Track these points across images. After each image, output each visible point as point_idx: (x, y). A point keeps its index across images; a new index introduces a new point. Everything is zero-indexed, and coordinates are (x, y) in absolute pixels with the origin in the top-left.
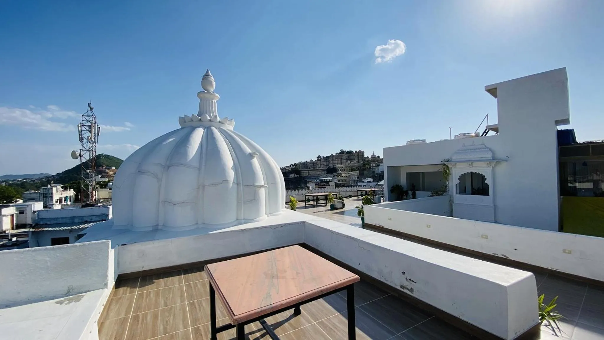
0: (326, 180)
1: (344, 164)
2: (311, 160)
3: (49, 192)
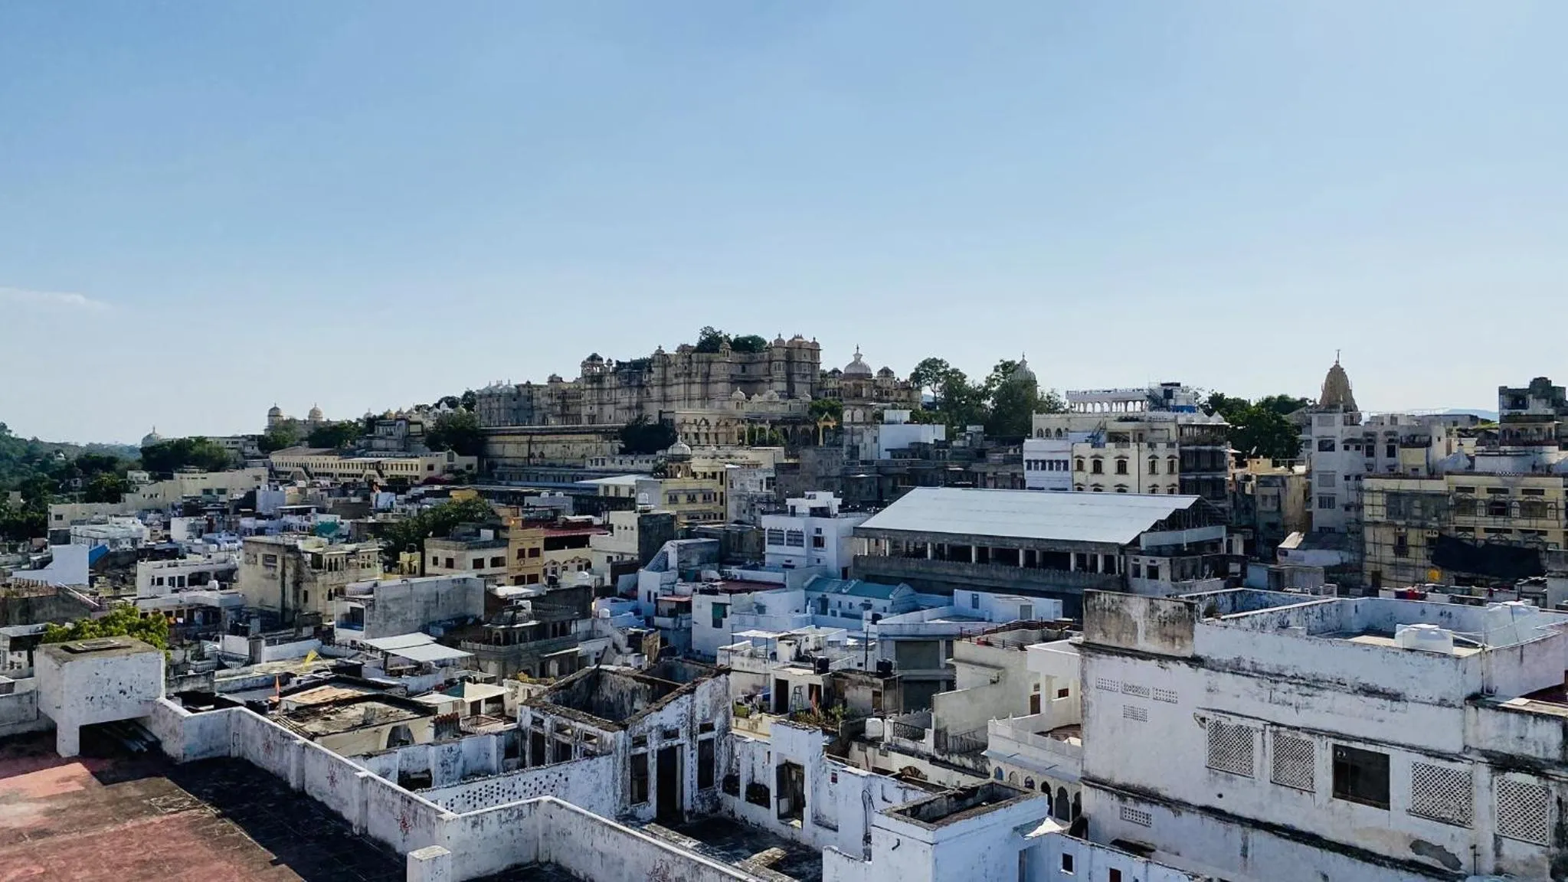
0: (612, 493)
1: (717, 404)
2: (554, 379)
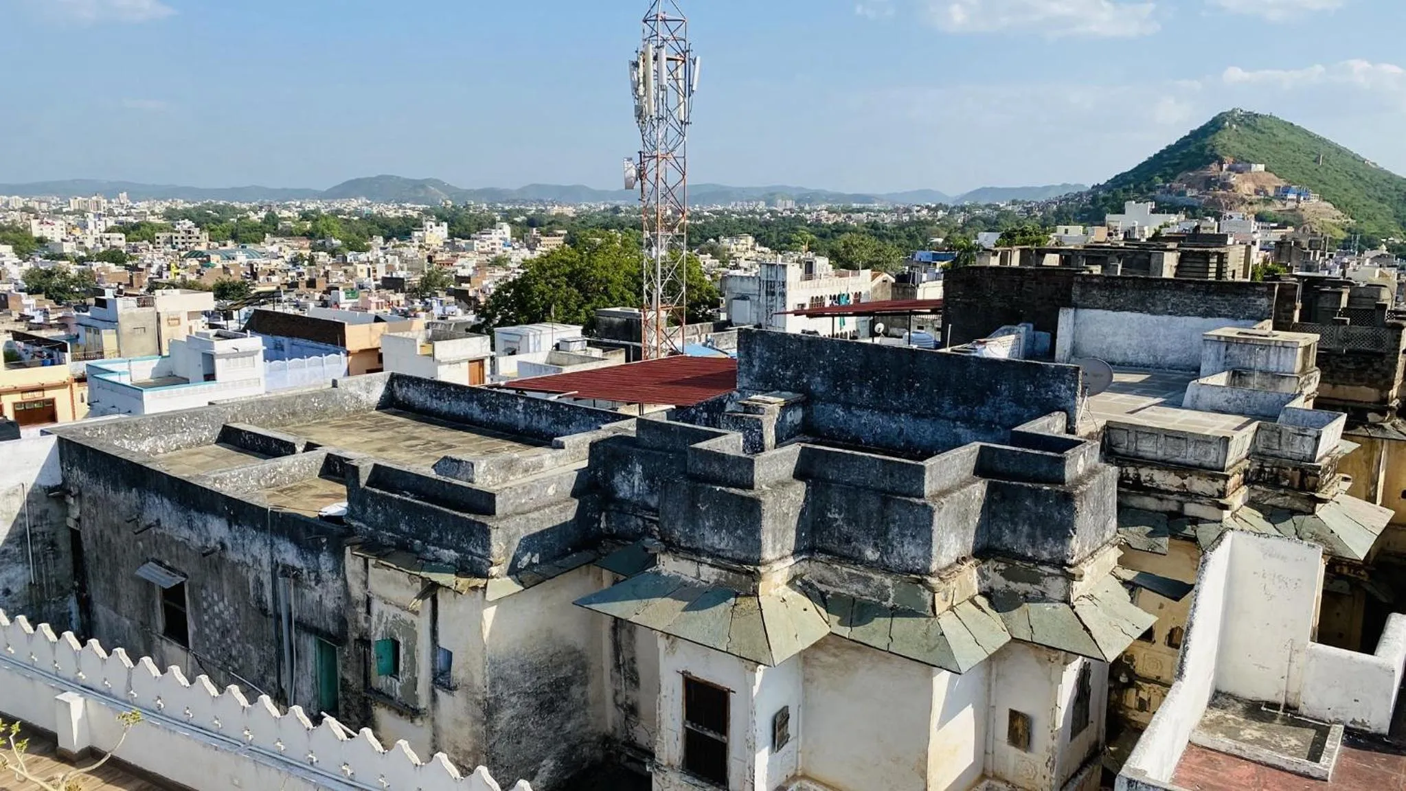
3: (779, 279)
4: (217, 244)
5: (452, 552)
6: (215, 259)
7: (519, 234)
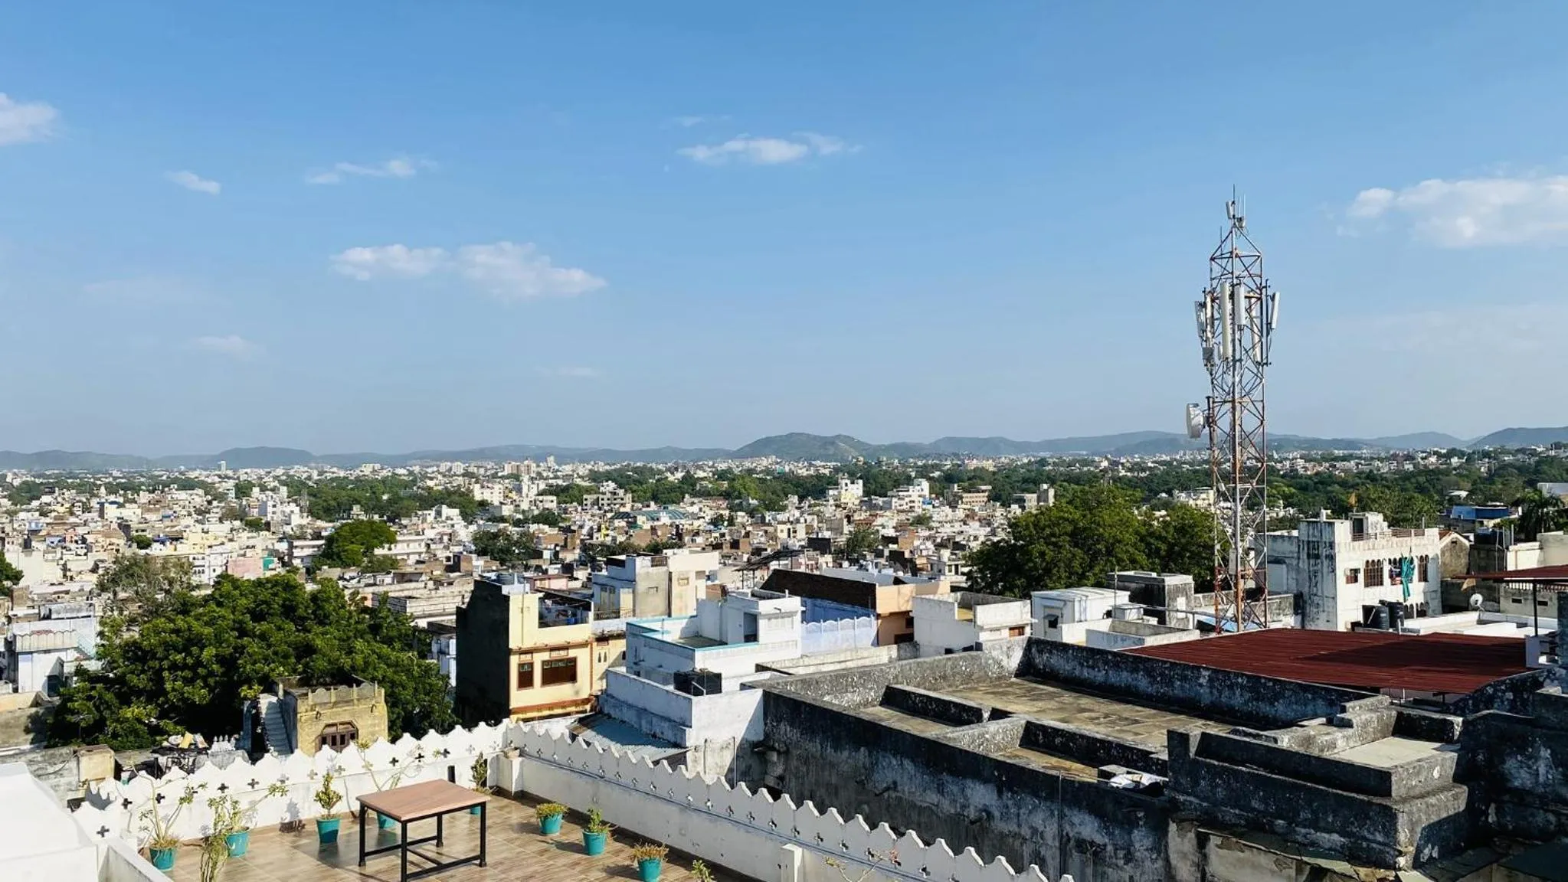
3: (1324, 540)
4: (640, 505)
5: (1335, 837)
6: (641, 520)
7: (938, 491)
